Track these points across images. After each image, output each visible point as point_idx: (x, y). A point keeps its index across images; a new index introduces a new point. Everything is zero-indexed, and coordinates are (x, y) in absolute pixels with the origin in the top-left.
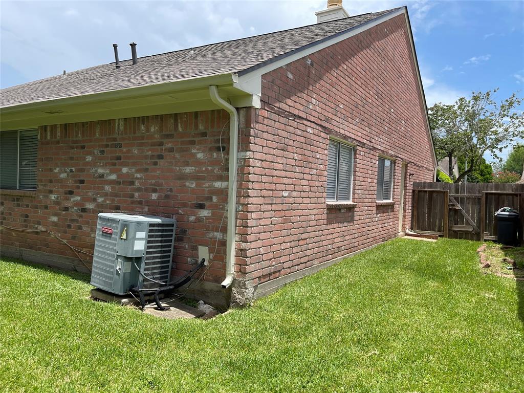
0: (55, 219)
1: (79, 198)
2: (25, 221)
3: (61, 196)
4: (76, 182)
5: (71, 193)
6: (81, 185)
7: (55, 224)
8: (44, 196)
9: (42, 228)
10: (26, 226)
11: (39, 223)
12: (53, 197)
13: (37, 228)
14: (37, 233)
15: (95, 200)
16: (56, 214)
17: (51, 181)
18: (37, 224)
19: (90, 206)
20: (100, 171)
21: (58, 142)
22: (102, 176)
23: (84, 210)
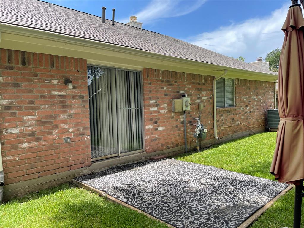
0: (243, 117)
1: (249, 108)
2: (233, 121)
3: (244, 108)
5: (247, 106)
6: (249, 103)
7: (243, 119)
8: (239, 109)
9: (239, 122)
12: (242, 109)
13: (237, 123)
14: (238, 125)
15: (253, 108)
16: (243, 116)
17: (241, 102)
18: (237, 121)
19: (252, 110)
20: (254, 97)
21: (243, 86)
22: (254, 99)
23: (250, 112)
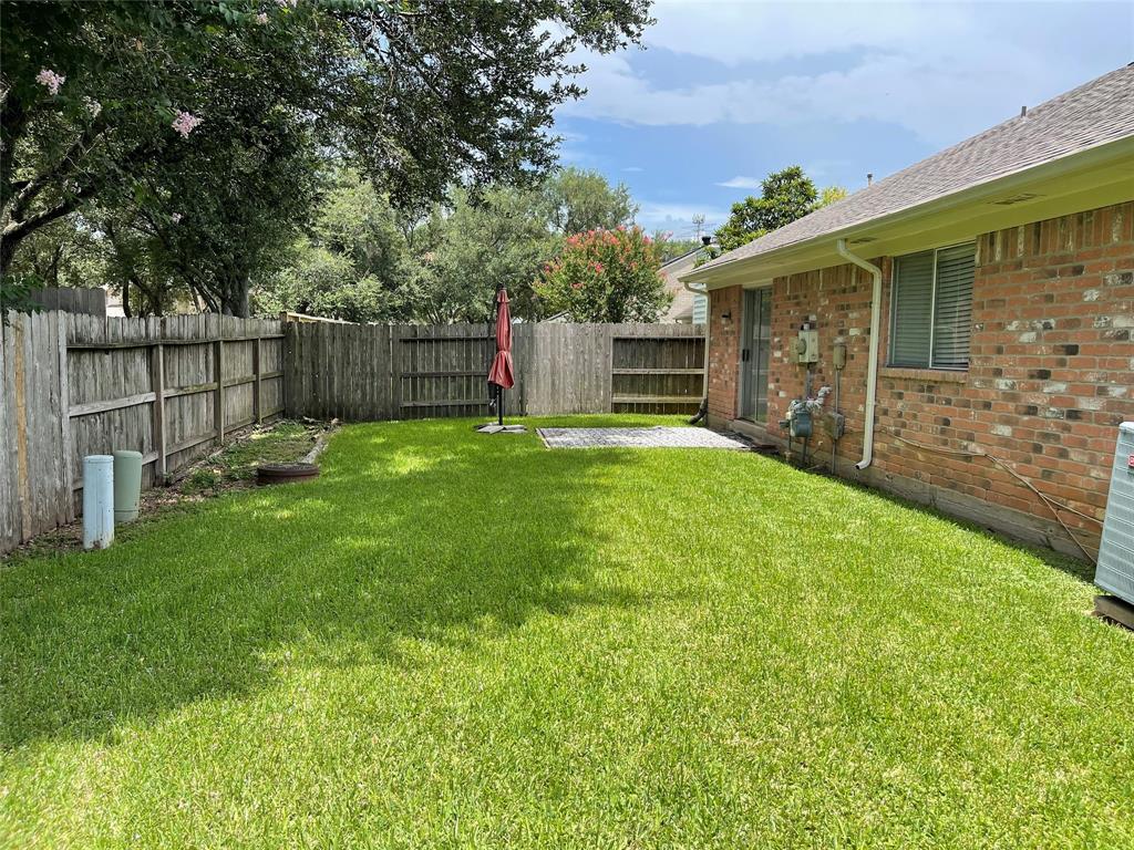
0: (1006, 431)
2: (943, 432)
3: (1020, 383)
4: (1056, 350)
5: (1044, 375)
6: (1068, 357)
7: (1005, 442)
8: (984, 382)
9: (975, 448)
10: (945, 443)
11: (971, 438)
12: (1002, 384)
13: (966, 448)
14: (968, 458)
15: (1102, 391)
16: (1007, 422)
17: (999, 351)
18: (967, 439)
19: (1088, 404)
20: (1120, 323)
21: (1019, 265)
22: (1123, 335)
23: (1074, 415)
